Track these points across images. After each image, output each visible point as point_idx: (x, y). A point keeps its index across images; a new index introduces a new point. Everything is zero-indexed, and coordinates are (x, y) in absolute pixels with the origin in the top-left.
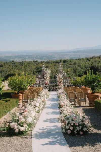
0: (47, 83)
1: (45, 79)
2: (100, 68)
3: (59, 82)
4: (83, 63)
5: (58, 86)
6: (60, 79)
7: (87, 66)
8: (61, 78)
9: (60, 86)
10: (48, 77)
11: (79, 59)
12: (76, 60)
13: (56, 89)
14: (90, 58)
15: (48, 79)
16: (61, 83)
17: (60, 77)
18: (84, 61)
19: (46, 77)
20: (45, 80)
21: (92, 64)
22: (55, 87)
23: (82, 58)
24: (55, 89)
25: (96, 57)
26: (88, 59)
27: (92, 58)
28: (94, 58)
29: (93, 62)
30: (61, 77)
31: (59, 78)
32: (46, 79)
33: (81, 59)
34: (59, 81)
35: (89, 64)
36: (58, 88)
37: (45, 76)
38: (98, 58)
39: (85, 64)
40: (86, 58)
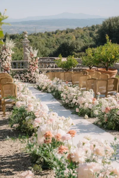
0: (7, 67)
1: (3, 59)
2: (76, 47)
3: (32, 65)
4: (43, 40)
5: (30, 72)
6: (34, 59)
7: (50, 45)
8: (35, 57)
9: (34, 73)
10: (10, 55)
11: (34, 35)
12: (30, 35)
13: (26, 78)
14: (53, 33)
15: (9, 58)
16: (35, 66)
17: (32, 55)
18: (44, 37)
19: (5, 56)
20: (3, 61)
21: (57, 41)
22: (23, 75)
23: (40, 33)
24: (23, 78)
25: (62, 32)
26: (49, 34)
27: (56, 33)
28: (59, 32)
29: (59, 38)
30: (35, 55)
31: (31, 57)
32: (5, 60)
33: (38, 34)
34: (31, 63)
35: (53, 41)
36: (29, 77)
37: (3, 53)
38: (65, 33)
39: (47, 42)
40: (45, 32)
